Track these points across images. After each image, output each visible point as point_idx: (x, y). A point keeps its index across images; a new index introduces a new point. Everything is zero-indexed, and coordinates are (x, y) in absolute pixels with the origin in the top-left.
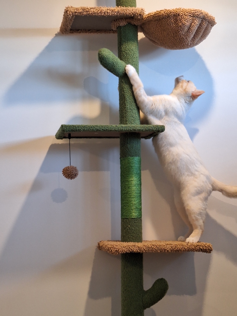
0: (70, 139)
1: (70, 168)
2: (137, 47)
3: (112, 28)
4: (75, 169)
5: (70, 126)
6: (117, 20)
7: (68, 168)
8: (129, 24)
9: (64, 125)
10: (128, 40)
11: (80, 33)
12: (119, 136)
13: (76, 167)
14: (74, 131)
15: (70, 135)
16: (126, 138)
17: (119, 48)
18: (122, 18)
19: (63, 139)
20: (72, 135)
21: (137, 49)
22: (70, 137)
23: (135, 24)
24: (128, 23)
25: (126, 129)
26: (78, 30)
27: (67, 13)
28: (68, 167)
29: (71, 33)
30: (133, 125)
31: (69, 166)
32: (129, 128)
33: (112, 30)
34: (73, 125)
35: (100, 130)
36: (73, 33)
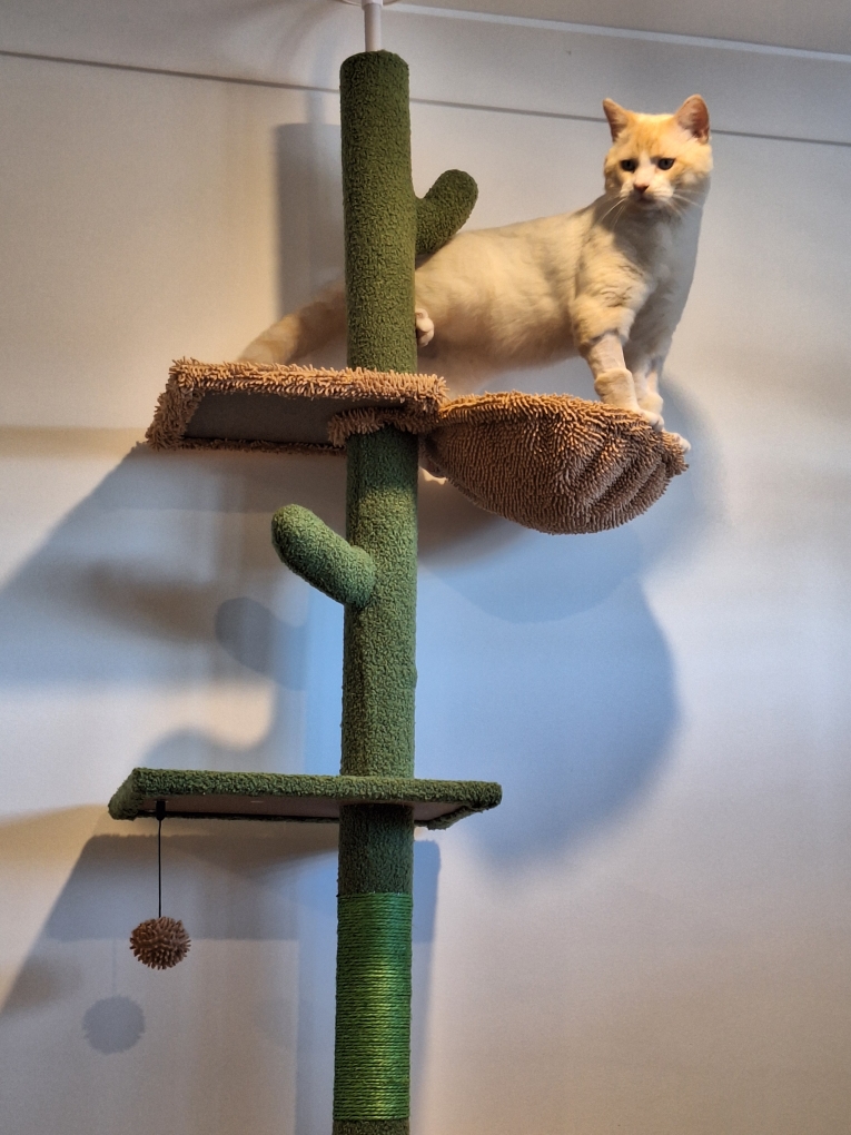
0: (160, 819)
1: (158, 927)
2: (414, 507)
3: (330, 439)
4: (176, 929)
5: (164, 775)
6: (347, 413)
7: (153, 928)
8: (390, 428)
9: (145, 769)
10: (383, 483)
11: (217, 447)
12: (337, 813)
13: (179, 924)
14: (178, 793)
15: (161, 803)
16: (363, 825)
17: (349, 506)
18: (366, 409)
19: (137, 819)
20: (168, 806)
21: (412, 512)
22: (161, 813)
23: (410, 429)
24: (386, 424)
25: (363, 793)
26: (212, 439)
27: (178, 382)
28: (153, 921)
29: (187, 447)
30: (389, 779)
31: (156, 917)
32: (374, 788)
33: (330, 444)
34: (175, 772)
35: (271, 793)
36: (193, 447)
